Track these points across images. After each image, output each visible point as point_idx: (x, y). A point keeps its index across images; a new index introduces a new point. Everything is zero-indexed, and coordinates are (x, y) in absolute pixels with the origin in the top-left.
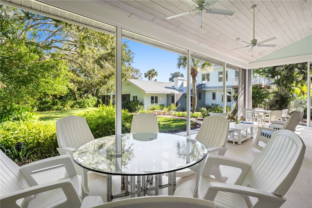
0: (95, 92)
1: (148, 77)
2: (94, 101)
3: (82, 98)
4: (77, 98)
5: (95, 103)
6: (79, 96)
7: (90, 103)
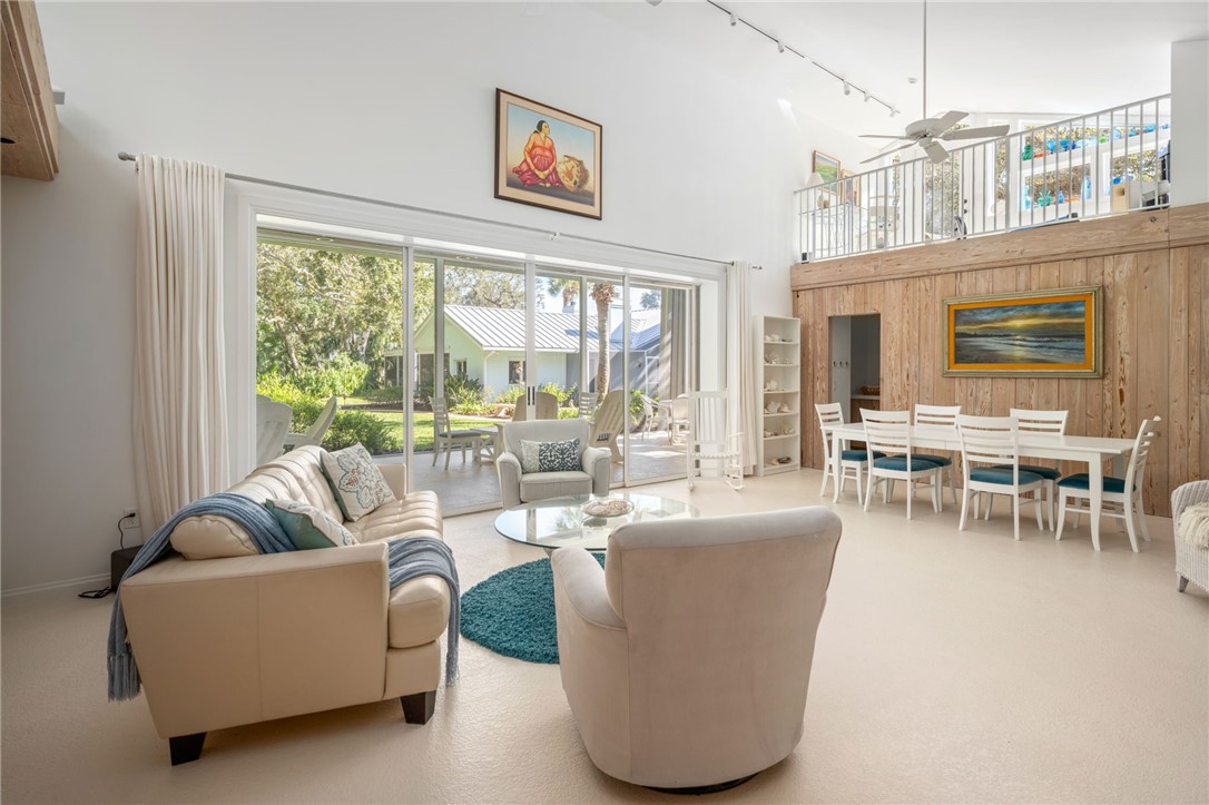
0: (365, 345)
1: (560, 294)
2: (354, 378)
3: (315, 364)
4: (297, 364)
5: (357, 382)
6: (305, 359)
7: (338, 383)
